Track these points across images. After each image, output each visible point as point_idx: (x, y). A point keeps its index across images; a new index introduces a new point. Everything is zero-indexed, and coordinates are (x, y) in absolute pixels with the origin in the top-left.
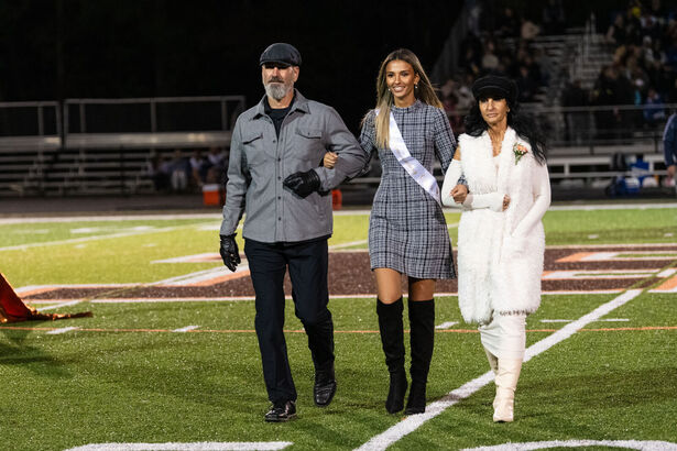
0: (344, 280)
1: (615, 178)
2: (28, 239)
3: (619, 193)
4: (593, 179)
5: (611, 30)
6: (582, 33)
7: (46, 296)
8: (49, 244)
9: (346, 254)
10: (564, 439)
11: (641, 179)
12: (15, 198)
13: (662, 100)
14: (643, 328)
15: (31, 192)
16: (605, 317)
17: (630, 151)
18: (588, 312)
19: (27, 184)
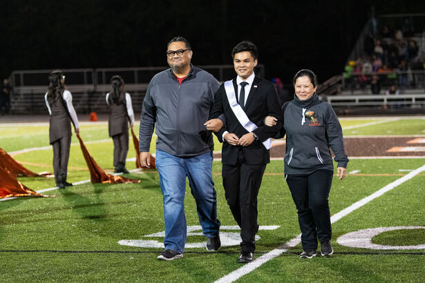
18: (420, 166)
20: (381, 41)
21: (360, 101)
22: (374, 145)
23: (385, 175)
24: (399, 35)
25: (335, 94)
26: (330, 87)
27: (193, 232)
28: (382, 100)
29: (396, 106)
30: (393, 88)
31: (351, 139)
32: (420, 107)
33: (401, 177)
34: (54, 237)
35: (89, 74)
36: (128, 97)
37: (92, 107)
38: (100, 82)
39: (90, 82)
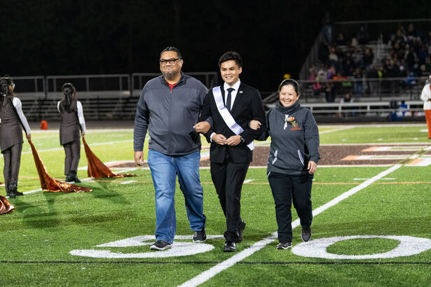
0: (262, 159)
1: (391, 112)
2: (114, 139)
3: (393, 119)
4: (381, 112)
5: (390, 42)
6: (376, 44)
7: (121, 166)
8: (123, 142)
9: (263, 147)
10: (362, 234)
11: (404, 113)
12: (108, 120)
13: (414, 76)
14: (402, 183)
15: (116, 117)
16: (384, 177)
17: (399, 99)
18: (376, 175)
19: (114, 113)
20: (335, 48)
21: (315, 109)
22: (328, 154)
23: (340, 183)
24: (354, 42)
27: (146, 242)
28: (337, 108)
29: (351, 114)
30: (347, 96)
32: (375, 114)
33: (356, 186)
34: (5, 247)
35: (40, 81)
36: (79, 105)
37: (43, 115)
38: (51, 90)
39: (40, 90)
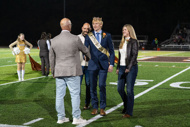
21: (174, 47)
22: (179, 59)
23: (182, 67)
25: (167, 44)
26: (166, 42)
28: (181, 47)
29: (184, 48)
30: (183, 43)
31: (172, 57)
33: (187, 68)
